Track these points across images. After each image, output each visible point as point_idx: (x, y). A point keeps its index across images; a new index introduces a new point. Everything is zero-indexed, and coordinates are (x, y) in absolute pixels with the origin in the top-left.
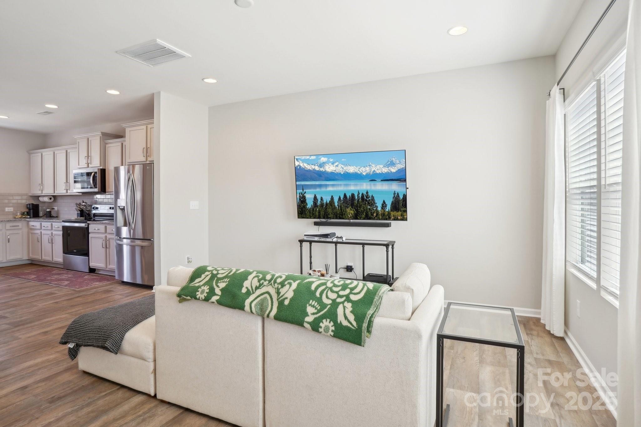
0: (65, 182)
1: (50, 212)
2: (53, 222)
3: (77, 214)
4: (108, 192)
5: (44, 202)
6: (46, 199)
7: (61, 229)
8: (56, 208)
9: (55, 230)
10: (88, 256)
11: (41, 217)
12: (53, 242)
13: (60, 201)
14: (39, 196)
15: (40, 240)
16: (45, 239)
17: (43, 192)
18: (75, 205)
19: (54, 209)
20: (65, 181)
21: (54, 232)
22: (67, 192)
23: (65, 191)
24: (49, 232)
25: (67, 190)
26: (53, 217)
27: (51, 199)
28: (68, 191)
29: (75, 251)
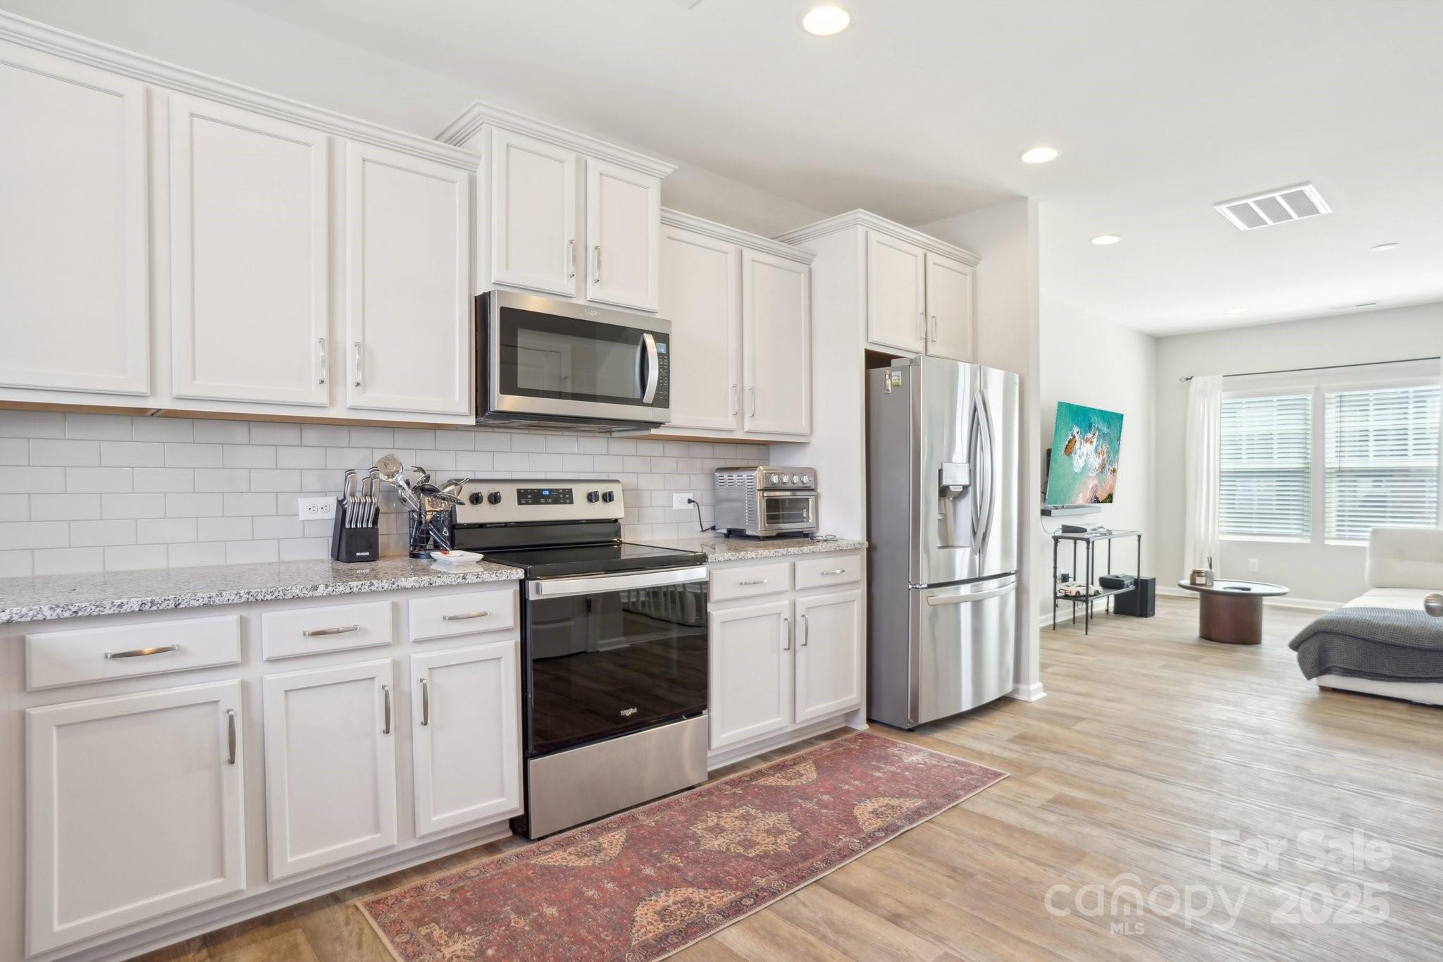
22: (332, 403)
25: (331, 385)
29: (629, 712)
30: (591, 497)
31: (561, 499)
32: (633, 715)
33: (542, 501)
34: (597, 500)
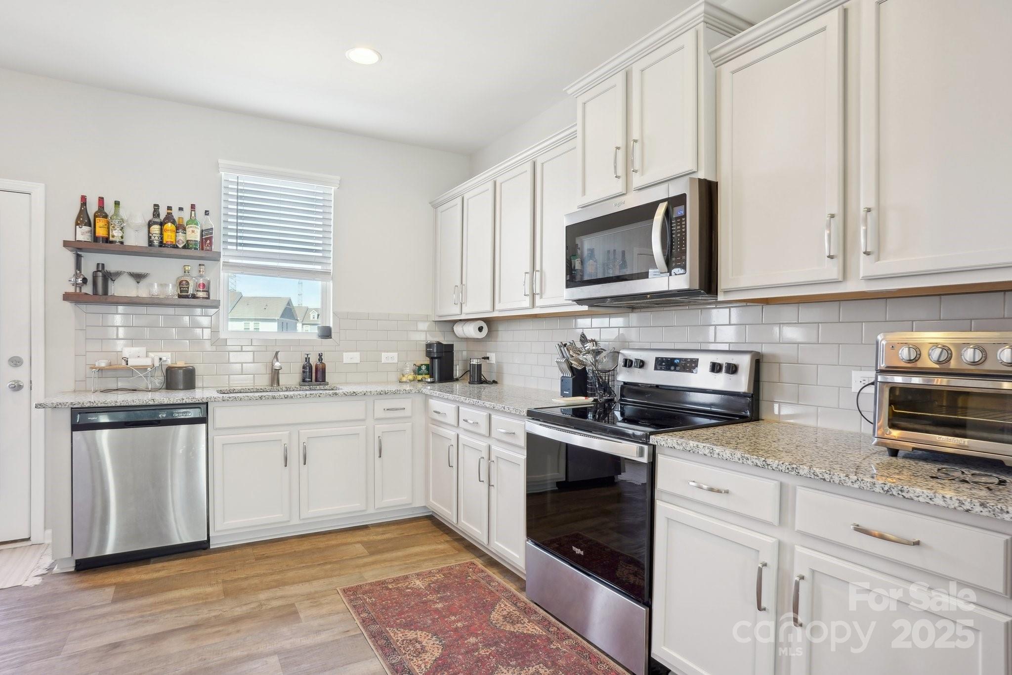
0: (528, 271)
1: (479, 366)
2: (493, 409)
3: (562, 380)
4: (726, 292)
5: (467, 340)
6: (470, 331)
7: (522, 441)
8: (493, 358)
9: (499, 440)
10: (648, 605)
11: (457, 380)
12: (492, 483)
13: (505, 334)
14: (455, 322)
15: (454, 463)
16: (470, 462)
17: (465, 310)
18: (557, 350)
19: (488, 358)
20: (528, 268)
21: (497, 449)
22: (533, 305)
23: (527, 303)
24: (482, 444)
25: (534, 295)
26: (486, 382)
27: (480, 329)
28: (539, 302)
29: (578, 551)
30: (716, 368)
31: (688, 367)
32: (580, 555)
33: (672, 368)
34: (720, 371)
